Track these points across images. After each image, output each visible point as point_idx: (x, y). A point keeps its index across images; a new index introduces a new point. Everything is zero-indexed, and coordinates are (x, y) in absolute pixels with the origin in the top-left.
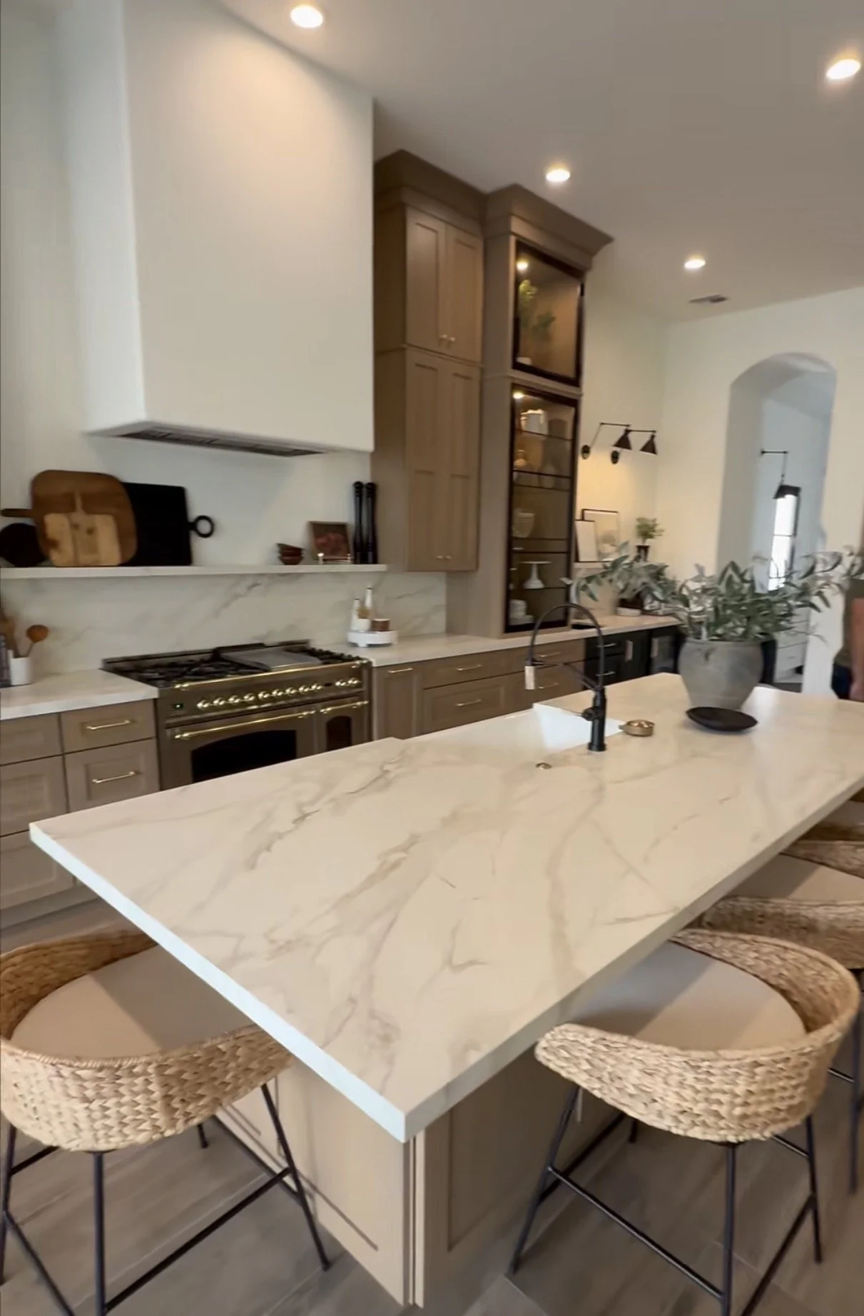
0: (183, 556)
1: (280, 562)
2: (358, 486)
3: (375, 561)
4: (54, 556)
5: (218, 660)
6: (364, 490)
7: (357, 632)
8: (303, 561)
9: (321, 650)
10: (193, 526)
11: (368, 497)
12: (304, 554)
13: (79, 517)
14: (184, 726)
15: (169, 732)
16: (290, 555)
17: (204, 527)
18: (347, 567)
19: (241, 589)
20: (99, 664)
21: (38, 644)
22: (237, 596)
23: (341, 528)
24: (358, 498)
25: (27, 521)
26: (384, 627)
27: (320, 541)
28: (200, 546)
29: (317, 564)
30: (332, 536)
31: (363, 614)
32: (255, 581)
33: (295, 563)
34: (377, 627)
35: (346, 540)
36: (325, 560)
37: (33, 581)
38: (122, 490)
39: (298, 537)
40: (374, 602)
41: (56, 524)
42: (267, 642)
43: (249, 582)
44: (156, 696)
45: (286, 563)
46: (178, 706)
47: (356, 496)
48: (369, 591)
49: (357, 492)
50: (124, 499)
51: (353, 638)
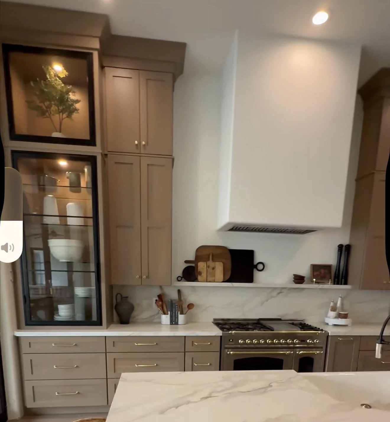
0: (250, 279)
1: (294, 283)
2: (340, 247)
3: (346, 283)
4: (199, 278)
5: (259, 324)
6: (344, 248)
7: (329, 317)
8: (305, 282)
9: (308, 324)
10: (256, 267)
11: (345, 251)
12: (305, 279)
13: (211, 263)
14: (233, 349)
15: (226, 350)
16: (299, 279)
17: (260, 267)
18: (329, 286)
19: (274, 294)
20: (212, 320)
21: (190, 310)
22: (272, 297)
23: (328, 267)
24: (339, 252)
25: (193, 265)
26: (345, 316)
27: (315, 274)
28: (258, 275)
29: (313, 284)
30: (322, 271)
31: (334, 309)
32: (281, 290)
33: (301, 283)
34: (340, 316)
35: (330, 272)
36: (316, 282)
37: (193, 287)
38: (228, 252)
39: (304, 271)
40: (342, 304)
41: (202, 266)
42: (282, 318)
43: (278, 291)
44: (221, 335)
45: (296, 283)
46: (231, 340)
47: (338, 251)
48: (340, 298)
49: (339, 249)
50: (229, 256)
51: (327, 320)
